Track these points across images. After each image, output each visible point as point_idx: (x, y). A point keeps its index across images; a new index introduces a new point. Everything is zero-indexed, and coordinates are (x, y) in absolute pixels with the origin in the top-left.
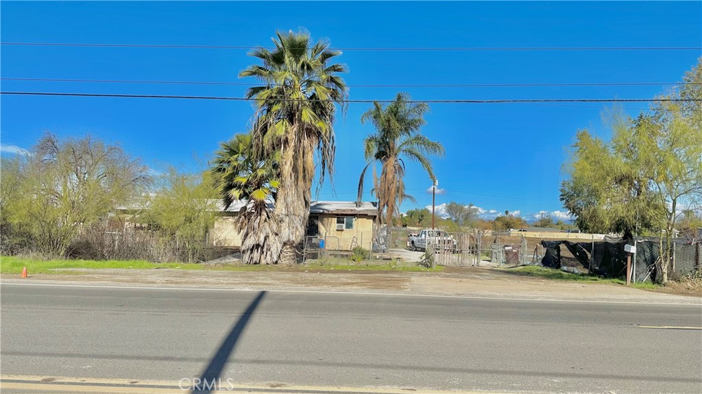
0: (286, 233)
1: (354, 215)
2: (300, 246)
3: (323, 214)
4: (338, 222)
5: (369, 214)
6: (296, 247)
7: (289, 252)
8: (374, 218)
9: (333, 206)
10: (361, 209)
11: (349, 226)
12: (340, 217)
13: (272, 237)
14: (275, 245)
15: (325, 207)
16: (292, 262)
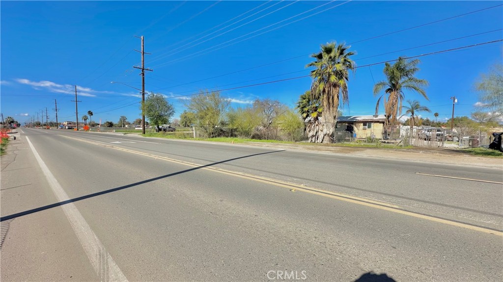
0: (325, 131)
1: (372, 122)
2: (332, 135)
3: (355, 122)
4: (364, 125)
5: (380, 121)
6: (331, 136)
7: (327, 138)
8: (383, 123)
9: (361, 118)
10: (377, 118)
11: (369, 127)
12: (365, 123)
13: (320, 132)
14: (321, 135)
15: (358, 119)
16: (328, 142)
